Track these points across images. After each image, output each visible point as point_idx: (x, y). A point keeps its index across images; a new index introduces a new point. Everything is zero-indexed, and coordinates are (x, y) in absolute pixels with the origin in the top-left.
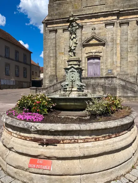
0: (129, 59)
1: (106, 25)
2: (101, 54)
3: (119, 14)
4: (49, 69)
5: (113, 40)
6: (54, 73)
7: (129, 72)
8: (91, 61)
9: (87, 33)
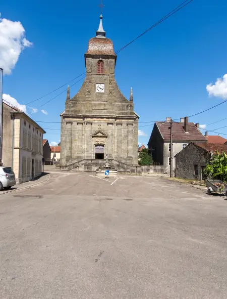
0: (122, 148)
1: (108, 124)
2: (105, 143)
3: (116, 118)
4: (65, 151)
5: (112, 135)
6: (69, 155)
7: (122, 156)
8: (98, 147)
9: (95, 127)
